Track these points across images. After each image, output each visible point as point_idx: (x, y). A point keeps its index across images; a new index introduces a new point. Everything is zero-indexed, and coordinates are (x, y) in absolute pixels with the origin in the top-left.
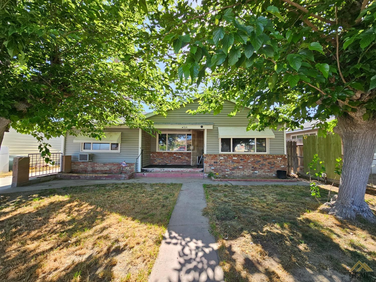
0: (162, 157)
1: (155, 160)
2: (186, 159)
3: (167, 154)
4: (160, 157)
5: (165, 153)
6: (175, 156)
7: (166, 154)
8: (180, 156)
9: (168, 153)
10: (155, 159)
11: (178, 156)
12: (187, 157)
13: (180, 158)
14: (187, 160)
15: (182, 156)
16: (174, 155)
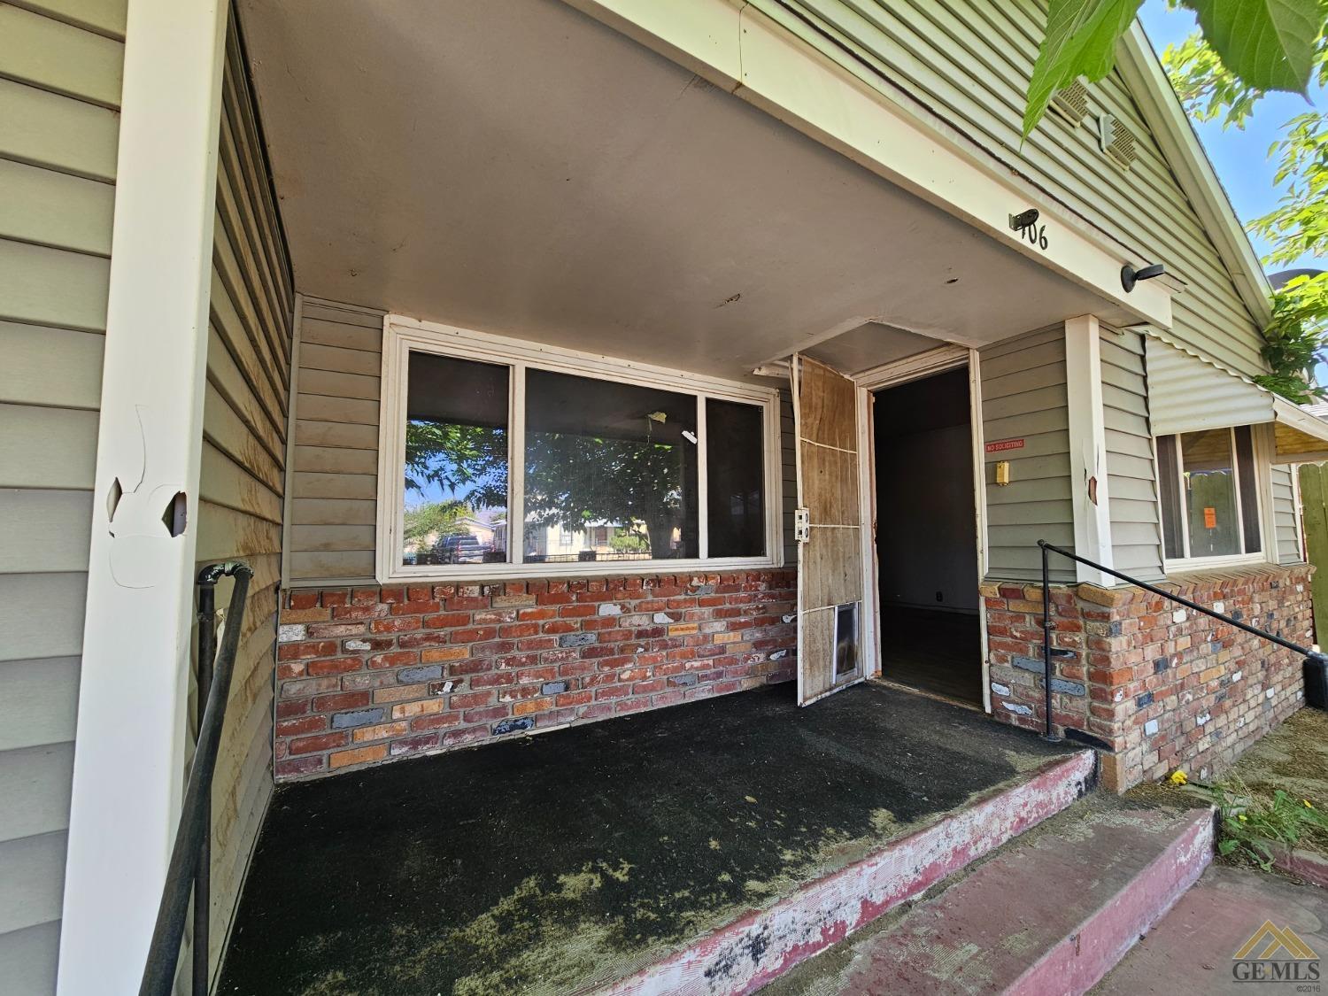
0: (463, 653)
1: (360, 699)
2: (707, 638)
3: (528, 605)
4: (434, 653)
5: (498, 589)
6: (610, 621)
7: (510, 609)
8: (661, 618)
9: (528, 586)
10: (362, 681)
11: (640, 621)
12: (719, 614)
13: (658, 632)
14: (722, 650)
15: (676, 617)
16: (608, 609)
